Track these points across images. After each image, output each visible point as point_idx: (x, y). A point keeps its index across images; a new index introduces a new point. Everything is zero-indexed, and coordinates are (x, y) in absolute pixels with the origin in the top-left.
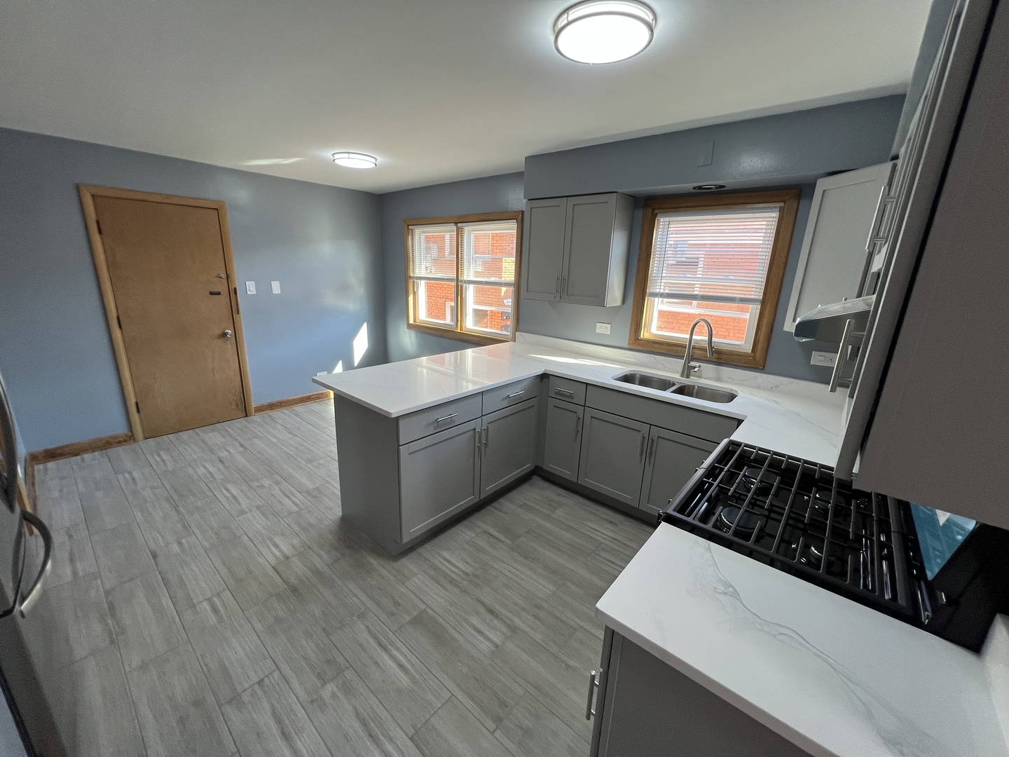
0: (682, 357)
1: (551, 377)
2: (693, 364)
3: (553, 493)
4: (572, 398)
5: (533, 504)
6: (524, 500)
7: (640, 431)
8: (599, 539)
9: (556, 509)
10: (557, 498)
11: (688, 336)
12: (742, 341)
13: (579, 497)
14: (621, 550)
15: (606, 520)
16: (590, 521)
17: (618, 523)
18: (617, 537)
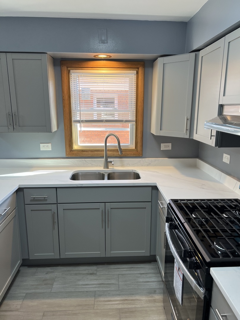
0: (102, 157)
1: (24, 189)
2: (109, 160)
3: (43, 273)
4: (46, 200)
5: (34, 291)
6: (24, 291)
7: (99, 209)
8: (92, 289)
9: (52, 285)
10: (48, 276)
11: (104, 144)
12: (129, 143)
13: (61, 267)
14: (108, 289)
15: (88, 274)
16: (79, 280)
17: (95, 272)
18: (101, 282)
